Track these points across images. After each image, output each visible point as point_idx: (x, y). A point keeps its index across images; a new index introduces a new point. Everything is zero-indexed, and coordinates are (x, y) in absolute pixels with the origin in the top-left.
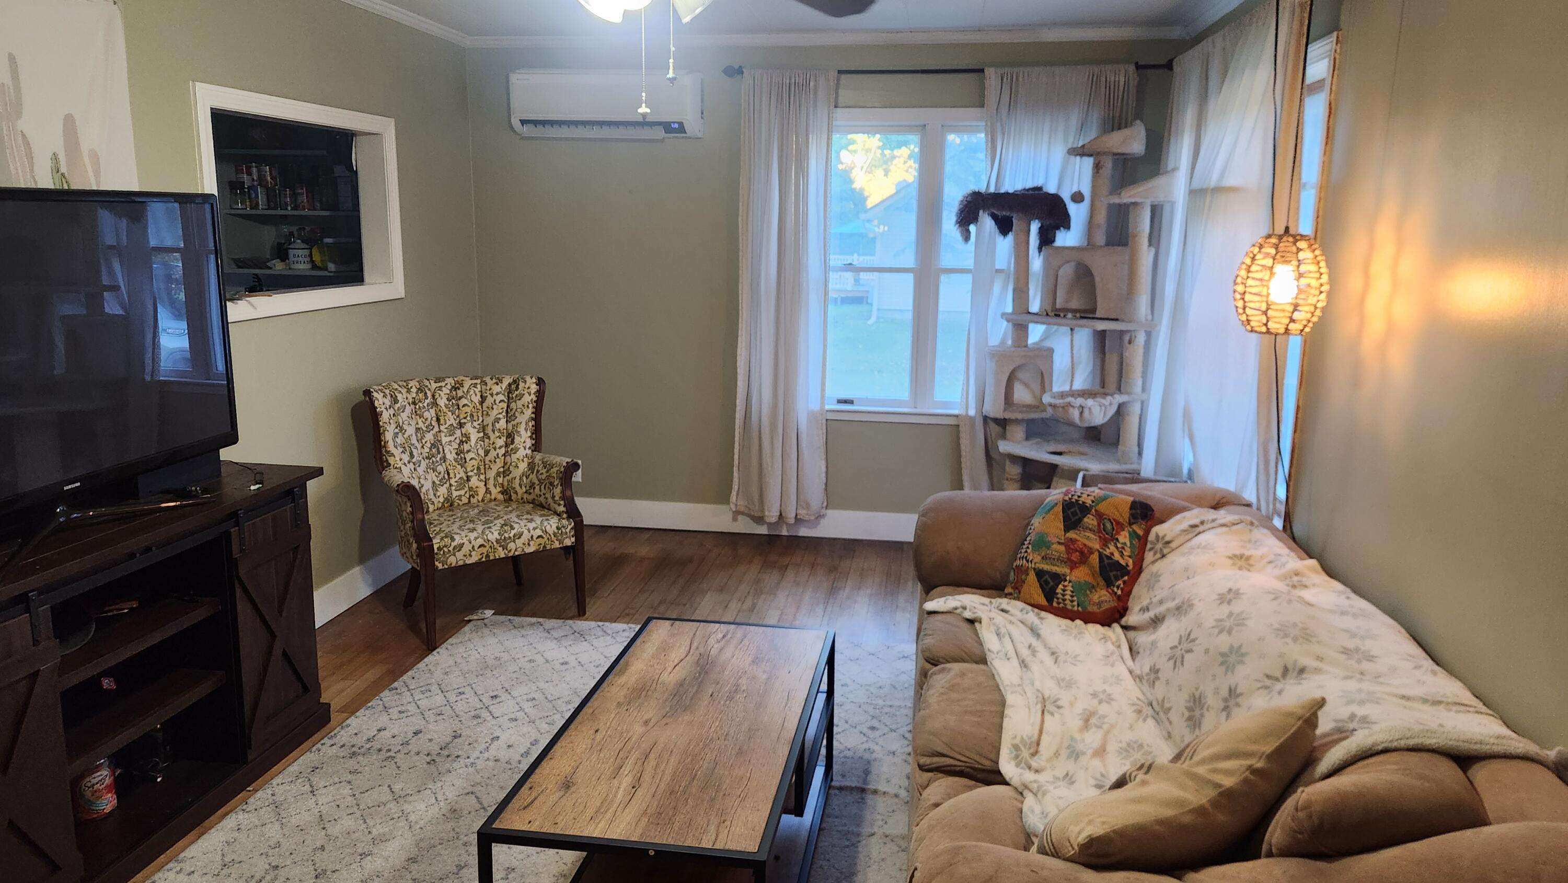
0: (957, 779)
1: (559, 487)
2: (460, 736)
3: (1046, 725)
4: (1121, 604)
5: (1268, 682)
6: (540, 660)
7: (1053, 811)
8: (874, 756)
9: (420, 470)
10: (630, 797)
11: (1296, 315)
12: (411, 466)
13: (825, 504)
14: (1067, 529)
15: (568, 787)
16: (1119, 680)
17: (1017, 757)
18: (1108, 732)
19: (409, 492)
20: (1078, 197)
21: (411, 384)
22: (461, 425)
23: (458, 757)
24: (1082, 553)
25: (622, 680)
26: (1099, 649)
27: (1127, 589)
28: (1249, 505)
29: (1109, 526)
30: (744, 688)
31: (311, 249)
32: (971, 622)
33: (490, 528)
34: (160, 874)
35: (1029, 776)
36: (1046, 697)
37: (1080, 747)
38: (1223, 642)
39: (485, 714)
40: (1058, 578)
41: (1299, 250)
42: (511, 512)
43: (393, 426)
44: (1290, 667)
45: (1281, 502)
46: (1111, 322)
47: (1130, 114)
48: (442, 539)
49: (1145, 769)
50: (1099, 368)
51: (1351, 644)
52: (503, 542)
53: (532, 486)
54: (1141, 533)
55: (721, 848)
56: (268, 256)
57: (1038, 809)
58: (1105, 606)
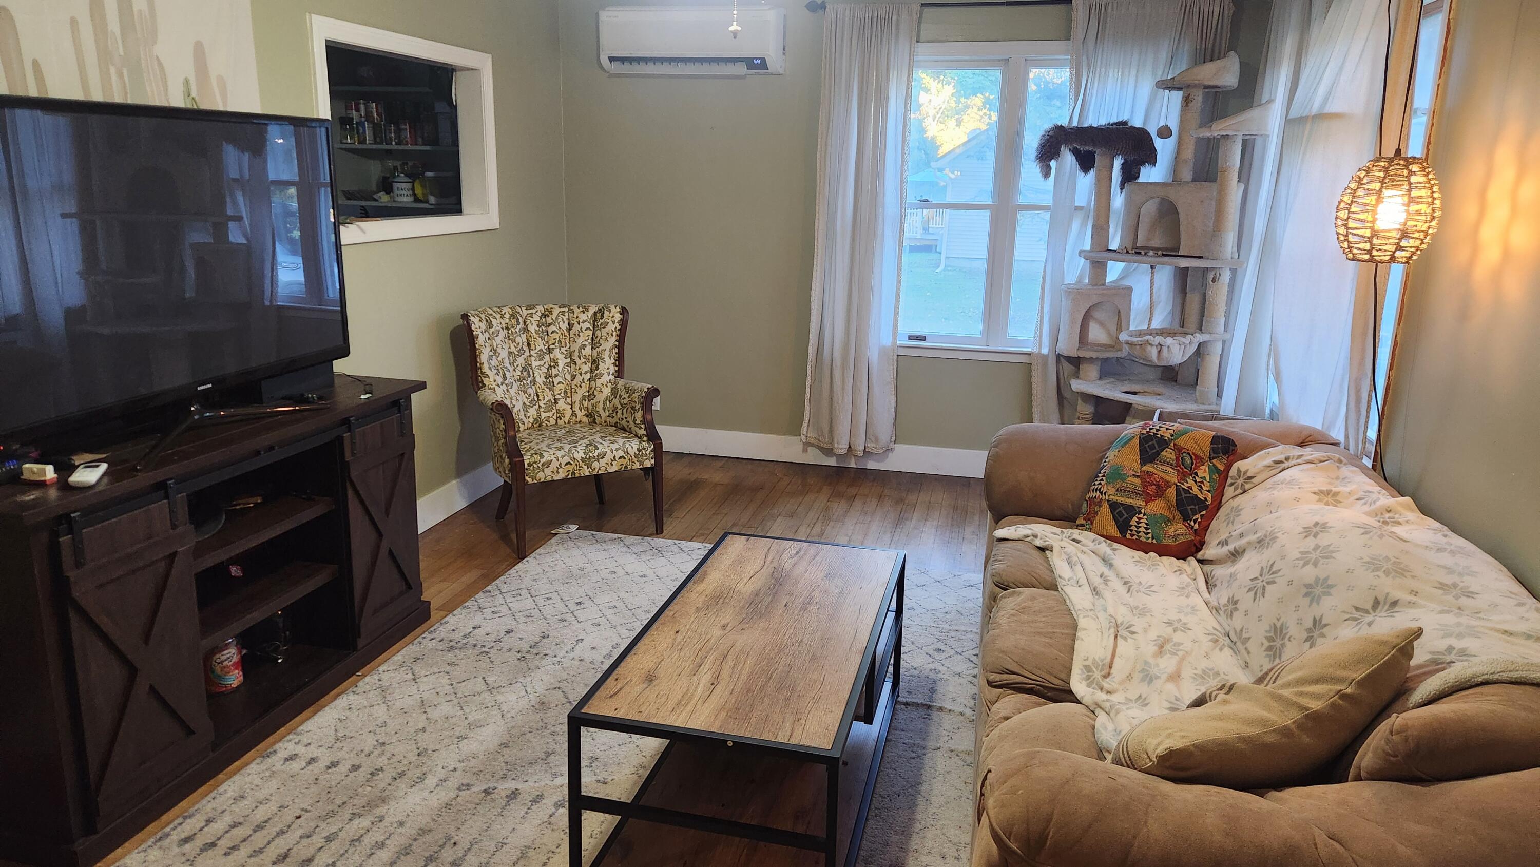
0: (1026, 696)
1: (641, 412)
2: (548, 636)
3: (1118, 650)
4: (1198, 538)
5: (1357, 615)
6: (621, 572)
7: (1125, 728)
8: (940, 676)
9: (512, 392)
10: (709, 693)
11: (1404, 243)
12: (504, 387)
13: (893, 439)
14: (1144, 462)
15: (651, 681)
16: (1194, 609)
17: (1088, 678)
18: (1182, 659)
19: (502, 410)
20: (1165, 132)
21: (505, 310)
22: (550, 351)
23: (546, 655)
24: (1158, 486)
25: (700, 588)
26: (1174, 581)
27: (1205, 523)
28: (1336, 444)
29: (1188, 460)
30: (817, 600)
31: (413, 183)
32: (1042, 549)
33: (576, 447)
34: (280, 744)
35: (1101, 696)
36: (1119, 623)
37: (1154, 671)
38: (1309, 573)
39: (570, 618)
40: (1132, 510)
41: (1411, 173)
42: (595, 433)
43: (488, 349)
44: (1381, 598)
45: (1371, 443)
46: (1195, 259)
47: (1223, 45)
48: (532, 455)
49: (1226, 689)
50: (1178, 309)
51: (1448, 580)
52: (587, 461)
53: (615, 409)
54: (1221, 467)
55: (797, 743)
56: (374, 189)
57: (1111, 727)
58: (1181, 539)
